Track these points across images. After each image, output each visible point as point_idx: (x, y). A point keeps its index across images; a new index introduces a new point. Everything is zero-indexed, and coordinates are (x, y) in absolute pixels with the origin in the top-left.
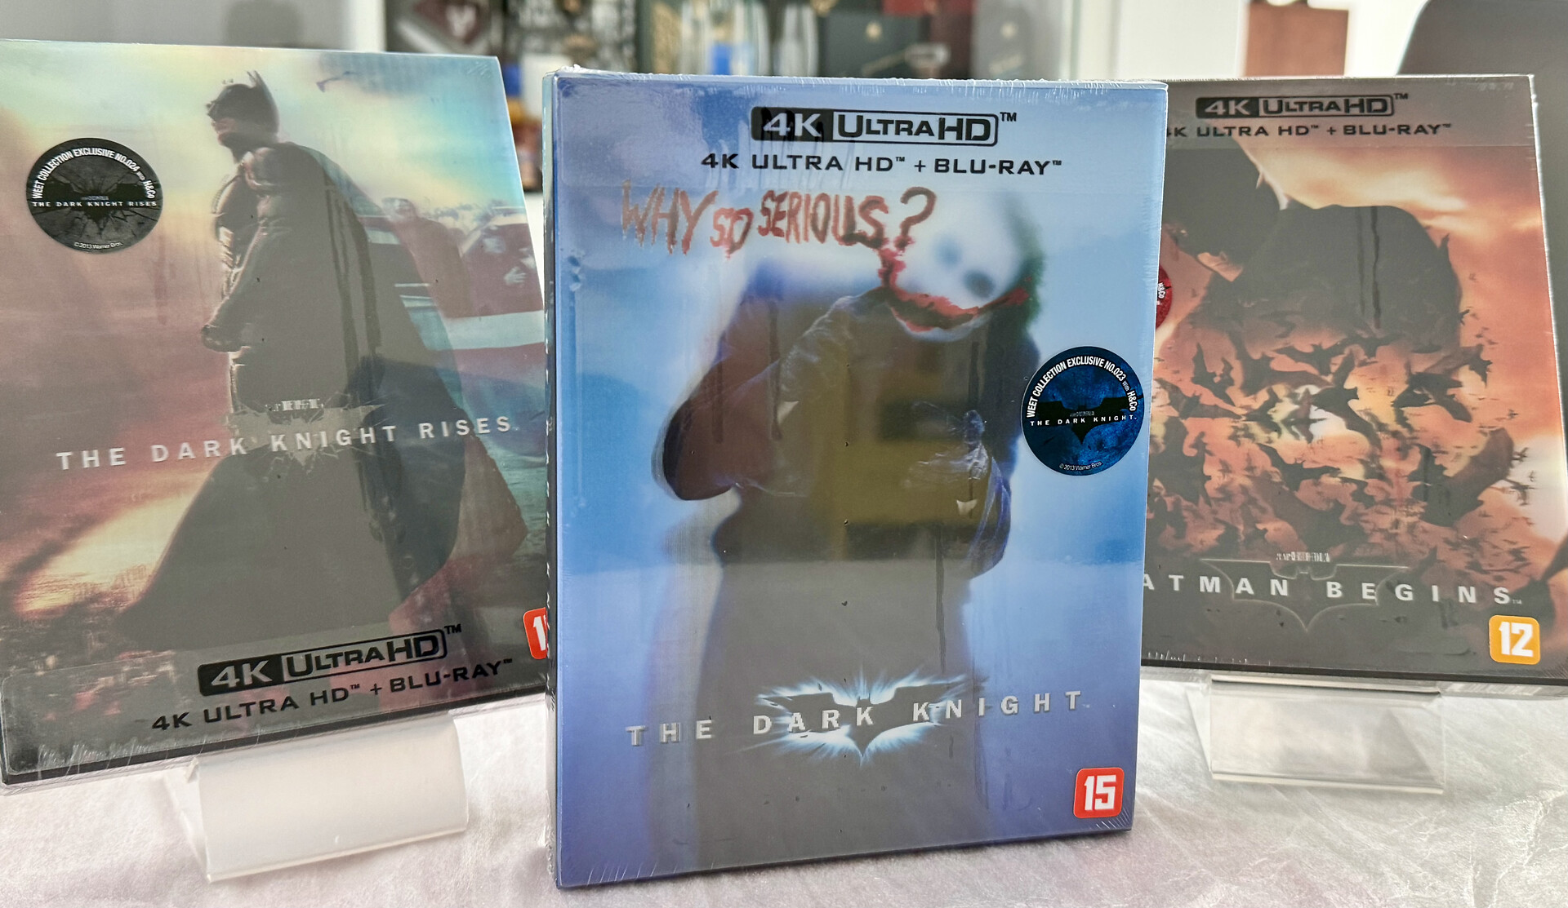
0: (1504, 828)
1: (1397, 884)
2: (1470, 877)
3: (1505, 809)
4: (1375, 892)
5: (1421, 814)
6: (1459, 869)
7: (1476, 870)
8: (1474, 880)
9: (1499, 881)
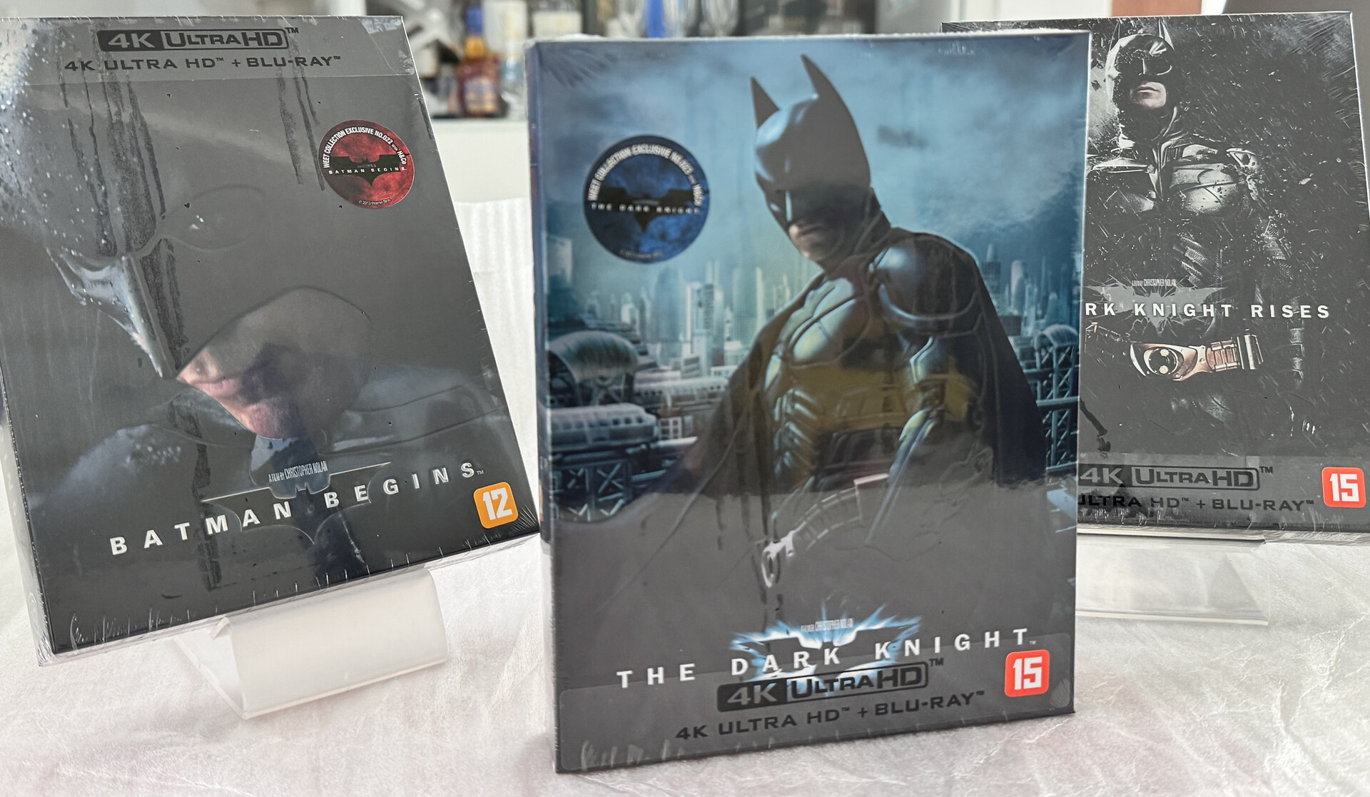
0: (1309, 655)
1: (1215, 702)
2: (1279, 695)
3: (1312, 639)
4: (1196, 709)
5: (1241, 643)
6: (1270, 689)
7: (1284, 690)
8: (1282, 697)
9: (1302, 698)
